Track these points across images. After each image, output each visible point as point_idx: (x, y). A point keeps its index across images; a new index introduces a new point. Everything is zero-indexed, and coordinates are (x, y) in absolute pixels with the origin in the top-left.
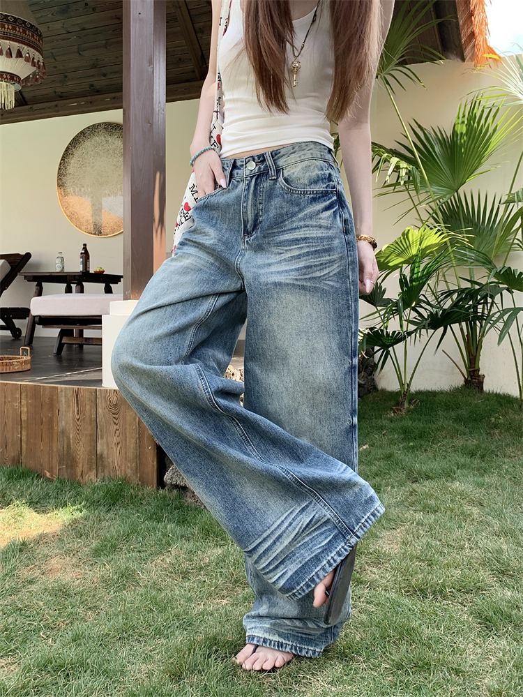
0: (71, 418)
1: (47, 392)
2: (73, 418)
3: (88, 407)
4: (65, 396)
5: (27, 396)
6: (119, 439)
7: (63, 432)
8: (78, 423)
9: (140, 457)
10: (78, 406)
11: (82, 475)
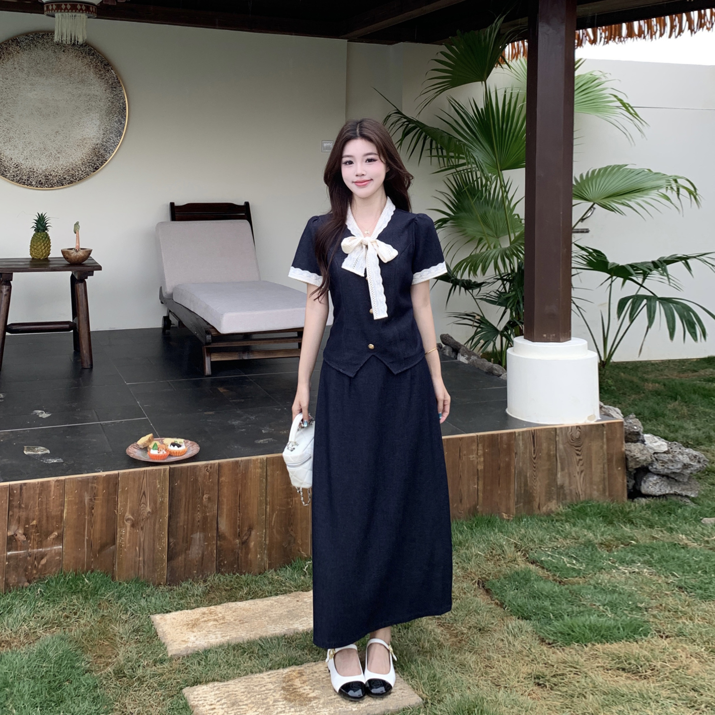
0: (528, 458)
1: (505, 438)
2: (530, 458)
3: (545, 445)
4: (523, 439)
5: (483, 447)
6: (583, 468)
7: (520, 472)
8: (535, 461)
10: (534, 446)
11: (539, 508)
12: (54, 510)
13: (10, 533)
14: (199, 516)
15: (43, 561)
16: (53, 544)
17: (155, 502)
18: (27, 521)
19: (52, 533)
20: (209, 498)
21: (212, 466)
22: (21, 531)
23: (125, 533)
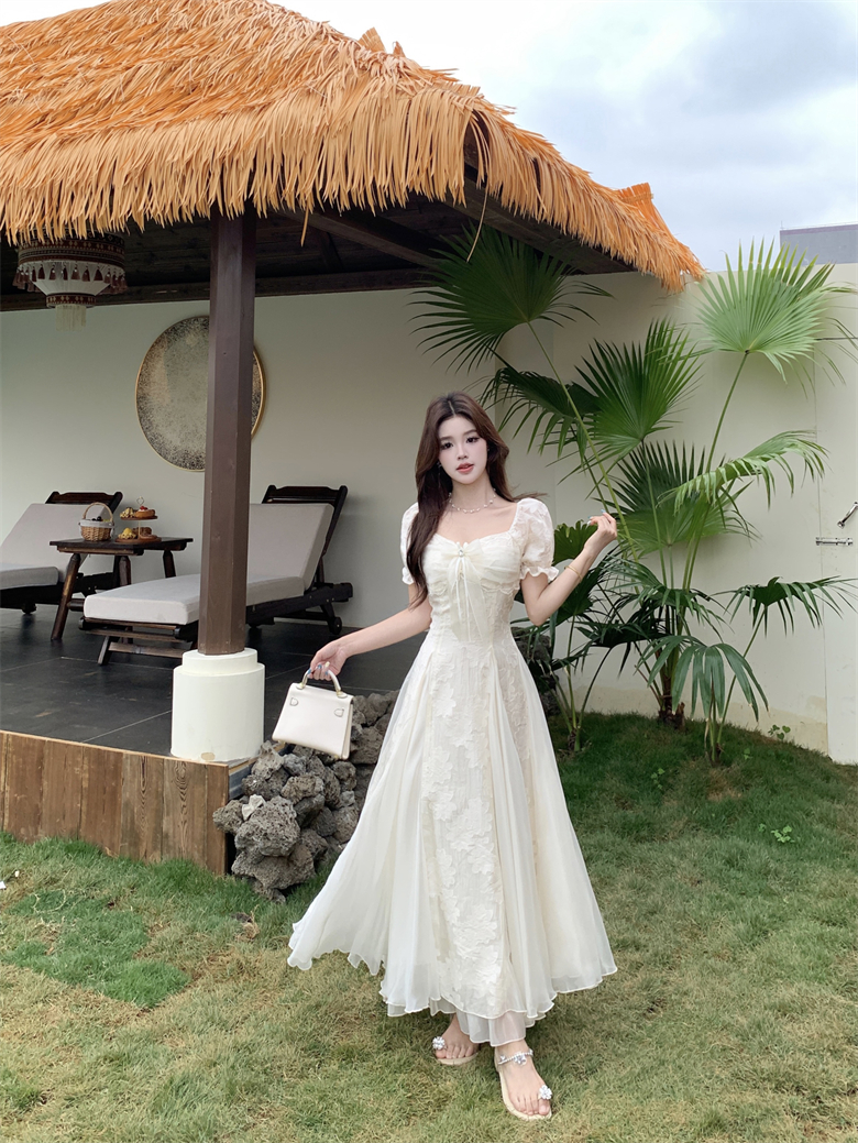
0: (136, 790)
3: (154, 778)
4: (131, 764)
5: (89, 761)
6: (186, 818)
7: (127, 804)
8: (144, 795)
9: (207, 839)
10: (144, 777)
11: (145, 854)
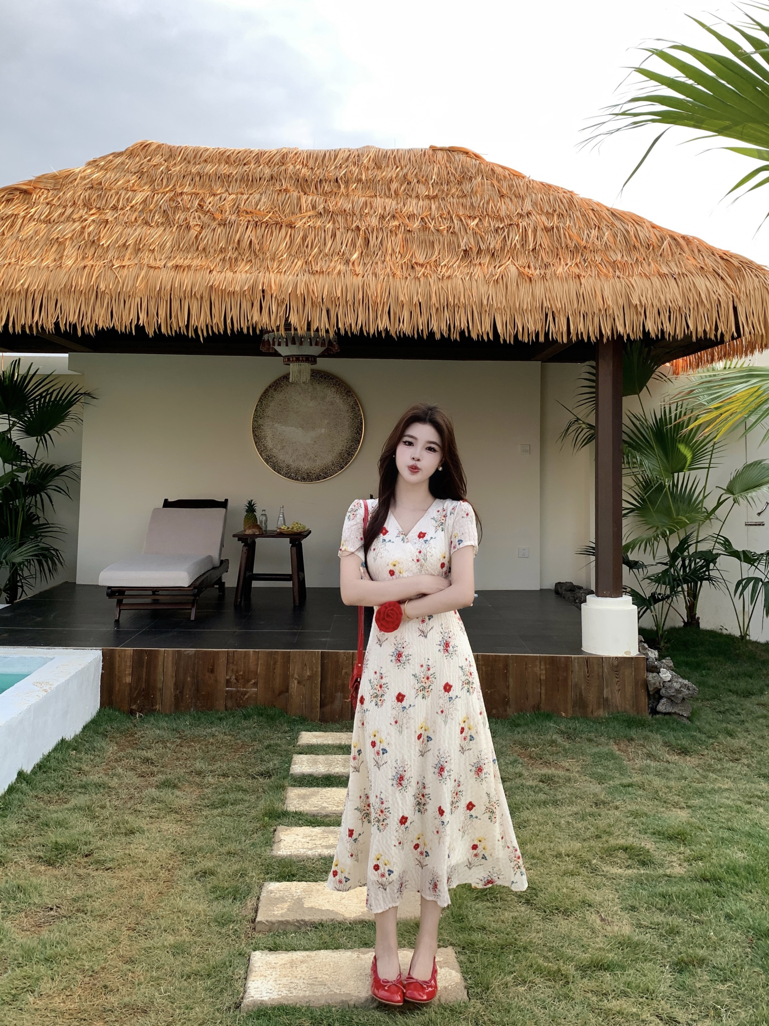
0: (582, 676)
2: (584, 676)
3: (596, 668)
4: (578, 663)
5: (545, 664)
6: (620, 687)
7: (576, 685)
8: (588, 679)
9: (636, 697)
10: (587, 668)
11: (592, 712)
12: (252, 667)
13: (228, 678)
14: (339, 682)
15: (246, 697)
16: (252, 688)
17: (312, 671)
18: (237, 672)
19: (251, 680)
20: (346, 673)
21: (349, 653)
22: (234, 677)
23: (294, 685)
